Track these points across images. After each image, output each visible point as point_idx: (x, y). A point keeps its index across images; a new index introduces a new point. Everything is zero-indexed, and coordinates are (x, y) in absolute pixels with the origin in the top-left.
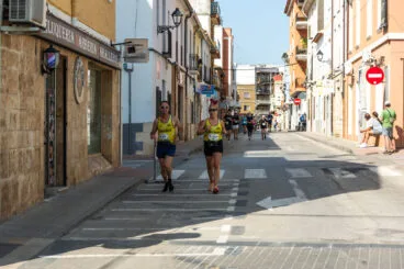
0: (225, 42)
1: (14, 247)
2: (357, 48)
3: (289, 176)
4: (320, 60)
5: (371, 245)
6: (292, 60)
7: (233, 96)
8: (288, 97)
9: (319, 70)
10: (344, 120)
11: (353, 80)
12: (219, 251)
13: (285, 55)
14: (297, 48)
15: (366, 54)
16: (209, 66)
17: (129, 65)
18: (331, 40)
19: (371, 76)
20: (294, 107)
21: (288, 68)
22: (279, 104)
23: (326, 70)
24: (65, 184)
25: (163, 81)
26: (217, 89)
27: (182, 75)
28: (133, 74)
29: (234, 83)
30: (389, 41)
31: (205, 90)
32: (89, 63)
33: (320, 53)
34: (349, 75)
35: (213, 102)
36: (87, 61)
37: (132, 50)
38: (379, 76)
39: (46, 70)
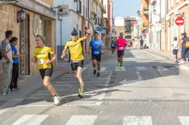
0: (109, 6)
1: (5, 102)
2: (172, 8)
3: (136, 70)
4: (155, 14)
5: (169, 101)
6: (142, 14)
7: (113, 32)
8: (140, 32)
9: (155, 19)
10: (166, 43)
11: (170, 23)
12: (99, 103)
13: (138, 12)
14: (144, 8)
15: (176, 11)
16: (100, 17)
17: (61, 18)
18: (160, 4)
19: (178, 22)
20: (143, 37)
21: (140, 18)
22: (136, 35)
23: (158, 19)
24: (29, 74)
25: (77, 25)
26: (104, 28)
27: (86, 22)
28: (62, 22)
29: (113, 26)
30: (186, 5)
31: (99, 29)
32: (40, 17)
33: (154, 10)
34: (168, 21)
35: (103, 35)
36: (39, 16)
37: (61, 10)
38: (182, 22)
39: (19, 20)
